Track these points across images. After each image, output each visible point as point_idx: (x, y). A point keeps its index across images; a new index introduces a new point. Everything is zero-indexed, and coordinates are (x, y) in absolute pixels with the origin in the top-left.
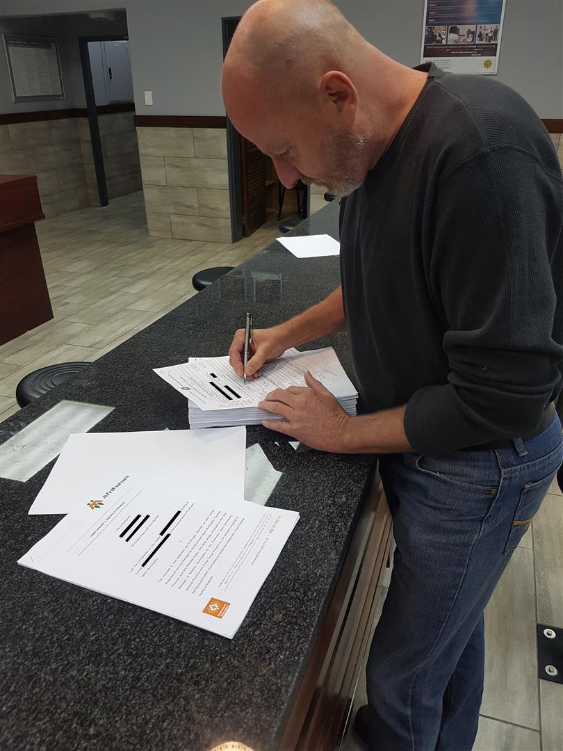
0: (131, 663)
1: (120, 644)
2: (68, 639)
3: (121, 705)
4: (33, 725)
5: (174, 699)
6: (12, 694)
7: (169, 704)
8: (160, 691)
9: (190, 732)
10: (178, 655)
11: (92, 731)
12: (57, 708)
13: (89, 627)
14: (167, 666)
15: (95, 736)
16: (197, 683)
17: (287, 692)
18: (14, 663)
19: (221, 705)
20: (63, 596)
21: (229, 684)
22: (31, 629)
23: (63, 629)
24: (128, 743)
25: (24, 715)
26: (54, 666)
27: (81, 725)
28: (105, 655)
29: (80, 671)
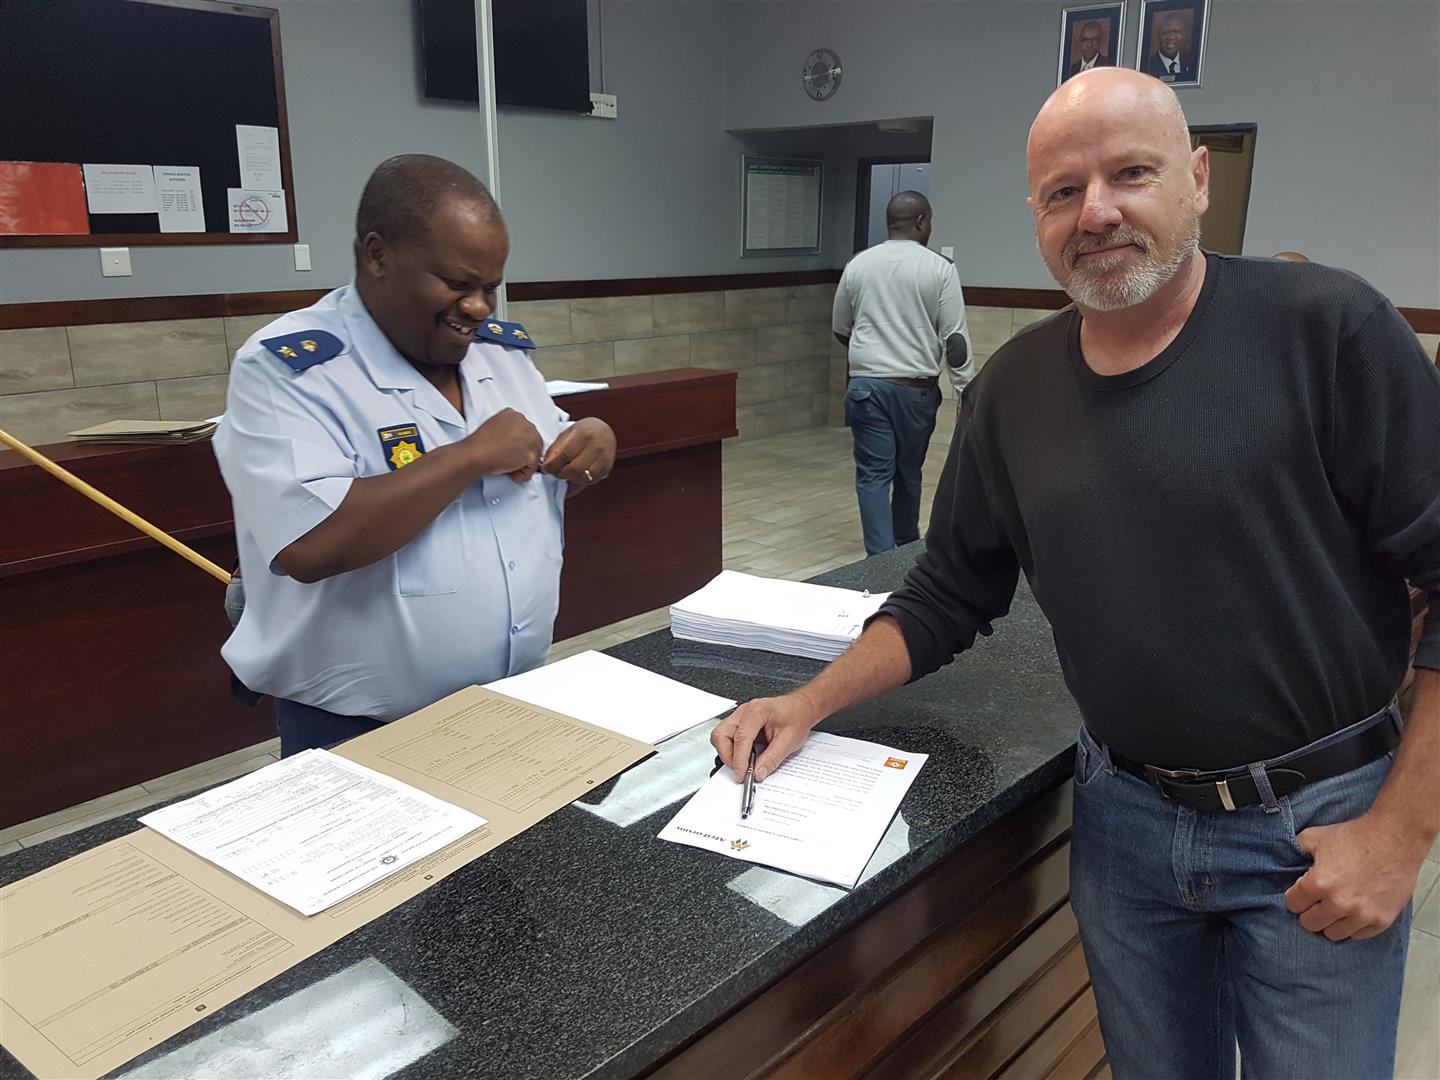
0: (601, 896)
1: (598, 879)
2: (551, 862)
3: (576, 925)
4: (490, 917)
5: (629, 934)
6: (481, 890)
7: (622, 937)
8: (618, 925)
9: (630, 963)
10: (651, 903)
11: (540, 935)
12: (517, 910)
13: (576, 858)
14: (635, 908)
15: (541, 940)
16: (658, 930)
17: (745, 963)
18: (493, 867)
19: (671, 953)
20: (563, 827)
21: (688, 939)
22: (521, 846)
23: (550, 853)
24: (569, 953)
25: (485, 907)
26: (528, 879)
27: (532, 928)
28: (579, 884)
29: (550, 890)
